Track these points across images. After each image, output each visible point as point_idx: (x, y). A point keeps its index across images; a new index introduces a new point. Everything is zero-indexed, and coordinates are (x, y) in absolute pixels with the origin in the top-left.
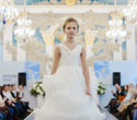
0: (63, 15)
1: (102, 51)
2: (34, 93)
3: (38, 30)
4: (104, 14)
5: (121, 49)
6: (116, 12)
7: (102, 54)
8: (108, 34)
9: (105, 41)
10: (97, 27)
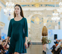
0: (35, 11)
4: (51, 11)
5: (58, 25)
6: (55, 10)
7: (51, 27)
8: (52, 19)
9: (51, 21)
10: (48, 16)
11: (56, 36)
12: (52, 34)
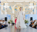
1: (27, 12)
2: (9, 23)
3: (10, 6)
9: (28, 9)
10: (26, 6)
11: (31, 19)
12: (29, 17)
